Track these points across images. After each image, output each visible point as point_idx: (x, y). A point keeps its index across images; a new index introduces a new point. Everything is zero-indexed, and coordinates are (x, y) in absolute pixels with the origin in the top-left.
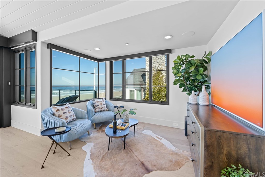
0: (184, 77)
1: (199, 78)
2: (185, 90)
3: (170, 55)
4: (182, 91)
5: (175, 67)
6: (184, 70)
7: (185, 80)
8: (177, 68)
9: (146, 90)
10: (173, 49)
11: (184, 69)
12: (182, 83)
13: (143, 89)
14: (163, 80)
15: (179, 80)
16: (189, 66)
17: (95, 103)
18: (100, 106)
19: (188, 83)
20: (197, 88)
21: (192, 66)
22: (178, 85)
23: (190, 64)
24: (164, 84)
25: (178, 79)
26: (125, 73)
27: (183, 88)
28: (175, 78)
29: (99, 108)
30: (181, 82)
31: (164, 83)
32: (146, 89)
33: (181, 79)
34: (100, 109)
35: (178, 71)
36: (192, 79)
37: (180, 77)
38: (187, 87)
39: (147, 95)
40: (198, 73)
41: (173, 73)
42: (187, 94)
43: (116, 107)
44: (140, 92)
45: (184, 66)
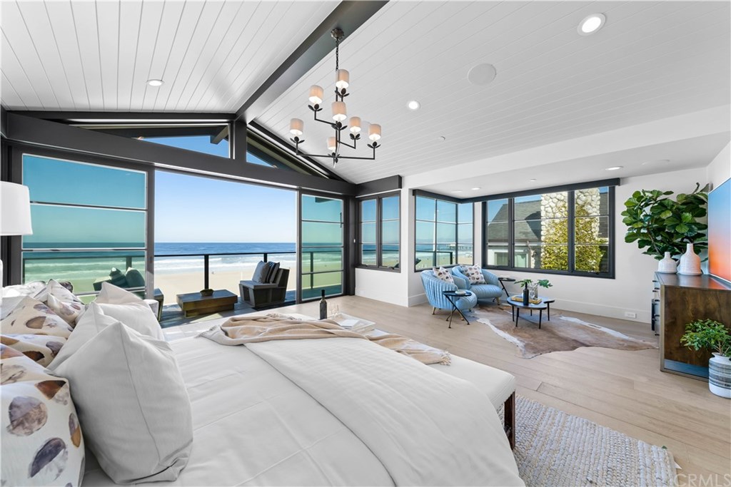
0: (648, 229)
1: (683, 230)
2: (650, 251)
3: (617, 187)
4: (645, 253)
5: (628, 211)
6: (649, 217)
7: (651, 234)
8: (633, 213)
9: (542, 254)
10: (623, 178)
11: (649, 215)
12: (645, 239)
13: (532, 252)
14: (593, 230)
15: (639, 234)
16: (659, 211)
17: (466, 271)
18: (476, 276)
19: (659, 238)
20: (678, 248)
21: (667, 211)
22: (636, 243)
23: (663, 206)
24: (594, 239)
25: (635, 232)
26: (514, 221)
27: (647, 247)
28: (629, 230)
29: (474, 278)
30: (642, 237)
31: (595, 237)
32: (542, 250)
33: (642, 231)
34: (476, 280)
35: (634, 218)
36: (667, 232)
37: (640, 229)
38: (657, 245)
39: (546, 264)
40: (681, 222)
41: (624, 221)
42: (656, 258)
43: (500, 279)
44: (523, 258)
45: (648, 210)
